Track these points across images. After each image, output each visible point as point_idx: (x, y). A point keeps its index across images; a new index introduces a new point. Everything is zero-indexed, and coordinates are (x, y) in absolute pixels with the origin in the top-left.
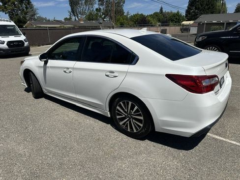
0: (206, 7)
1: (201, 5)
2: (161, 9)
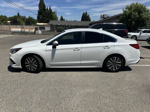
0: (48, 16)
1: (46, 15)
2: (18, 14)
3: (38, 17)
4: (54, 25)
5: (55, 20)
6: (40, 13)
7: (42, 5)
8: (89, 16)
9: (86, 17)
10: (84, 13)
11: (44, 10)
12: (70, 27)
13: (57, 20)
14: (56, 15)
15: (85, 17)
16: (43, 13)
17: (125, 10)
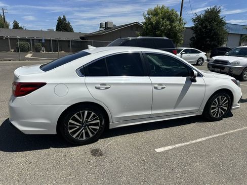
5: (3, 27)
8: (69, 23)
10: (60, 18)
12: (43, 41)
13: (7, 27)
14: (4, 18)
15: (63, 26)
17: (147, 16)
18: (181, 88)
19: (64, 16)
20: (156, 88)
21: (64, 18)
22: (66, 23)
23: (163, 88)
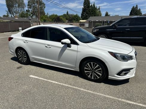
2: (67, 13)
3: (82, 15)
4: (92, 22)
6: (84, 10)
7: (87, 3)
9: (135, 12)
10: (133, 7)
11: (89, 6)
16: (87, 10)
18: (60, 49)
19: (137, 6)
20: (46, 47)
21: (137, 7)
22: (137, 10)
23: (50, 47)
